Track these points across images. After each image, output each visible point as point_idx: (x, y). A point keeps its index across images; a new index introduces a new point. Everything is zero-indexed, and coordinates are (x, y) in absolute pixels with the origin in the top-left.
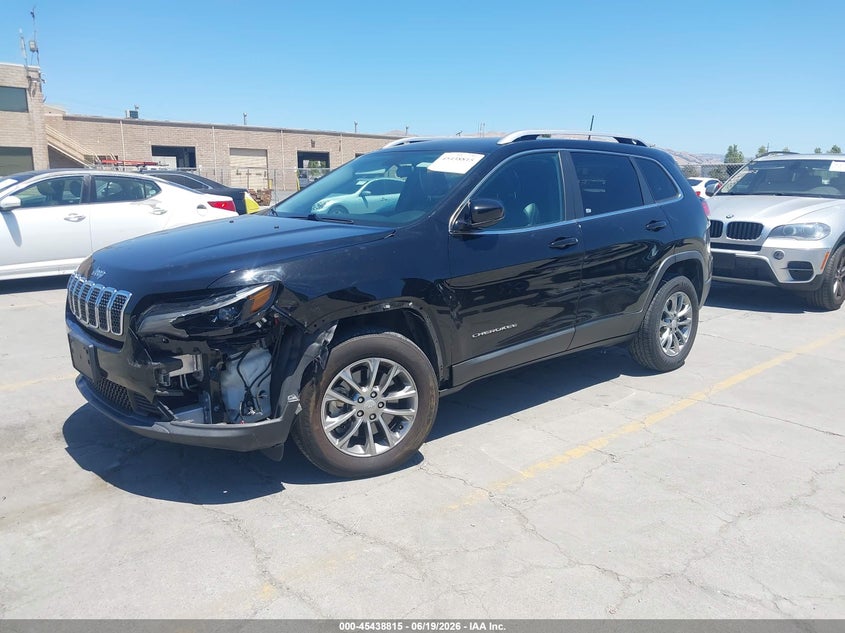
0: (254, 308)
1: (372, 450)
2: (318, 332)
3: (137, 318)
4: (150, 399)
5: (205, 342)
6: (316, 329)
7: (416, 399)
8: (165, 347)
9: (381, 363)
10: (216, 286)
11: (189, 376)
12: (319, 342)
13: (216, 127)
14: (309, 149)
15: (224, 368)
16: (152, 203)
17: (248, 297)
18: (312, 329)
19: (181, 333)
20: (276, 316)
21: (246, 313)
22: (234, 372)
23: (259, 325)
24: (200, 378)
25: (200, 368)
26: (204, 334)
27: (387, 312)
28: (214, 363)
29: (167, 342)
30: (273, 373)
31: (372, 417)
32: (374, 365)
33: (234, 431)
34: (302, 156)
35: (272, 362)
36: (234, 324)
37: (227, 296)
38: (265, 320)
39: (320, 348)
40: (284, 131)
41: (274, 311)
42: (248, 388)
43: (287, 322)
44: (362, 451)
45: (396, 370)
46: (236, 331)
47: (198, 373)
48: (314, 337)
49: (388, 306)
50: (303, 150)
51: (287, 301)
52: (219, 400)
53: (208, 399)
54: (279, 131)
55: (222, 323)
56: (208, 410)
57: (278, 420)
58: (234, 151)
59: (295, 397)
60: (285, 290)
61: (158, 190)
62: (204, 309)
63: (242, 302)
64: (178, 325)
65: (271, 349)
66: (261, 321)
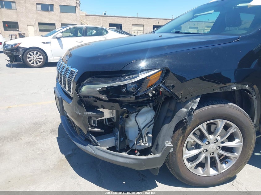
0: (150, 84)
1: (208, 173)
2: (187, 102)
3: (80, 85)
4: (85, 132)
5: (118, 104)
6: (186, 100)
7: (241, 148)
8: (95, 104)
9: (226, 123)
10: (126, 69)
11: (108, 119)
12: (187, 108)
13: (129, 17)
14: (157, 24)
15: (128, 116)
16: (105, 37)
17: (146, 77)
18: (184, 100)
19: (104, 97)
20: (161, 90)
21: (144, 88)
22: (133, 120)
23: (150, 95)
24: (115, 120)
25: (115, 115)
26: (117, 99)
27: (234, 91)
28: (122, 114)
29: (96, 101)
30: (155, 123)
31: (212, 154)
32: (221, 124)
33: (131, 160)
34: (155, 27)
35: (155, 117)
36: (137, 94)
37: (133, 76)
38: (154, 92)
39: (188, 112)
40: (150, 19)
41: (160, 87)
42: (140, 130)
43: (167, 94)
44: (202, 173)
45: (234, 129)
46: (136, 98)
47: (113, 118)
48: (183, 105)
49: (235, 88)
50: (155, 25)
51: (171, 81)
52: (124, 134)
53: (118, 134)
54: (148, 18)
55: (128, 93)
56: (117, 139)
57: (158, 155)
58: (134, 25)
59: (170, 143)
60: (170, 73)
61: (107, 32)
62: (118, 83)
63: (143, 80)
64: (103, 92)
65: (155, 109)
66: (152, 93)
